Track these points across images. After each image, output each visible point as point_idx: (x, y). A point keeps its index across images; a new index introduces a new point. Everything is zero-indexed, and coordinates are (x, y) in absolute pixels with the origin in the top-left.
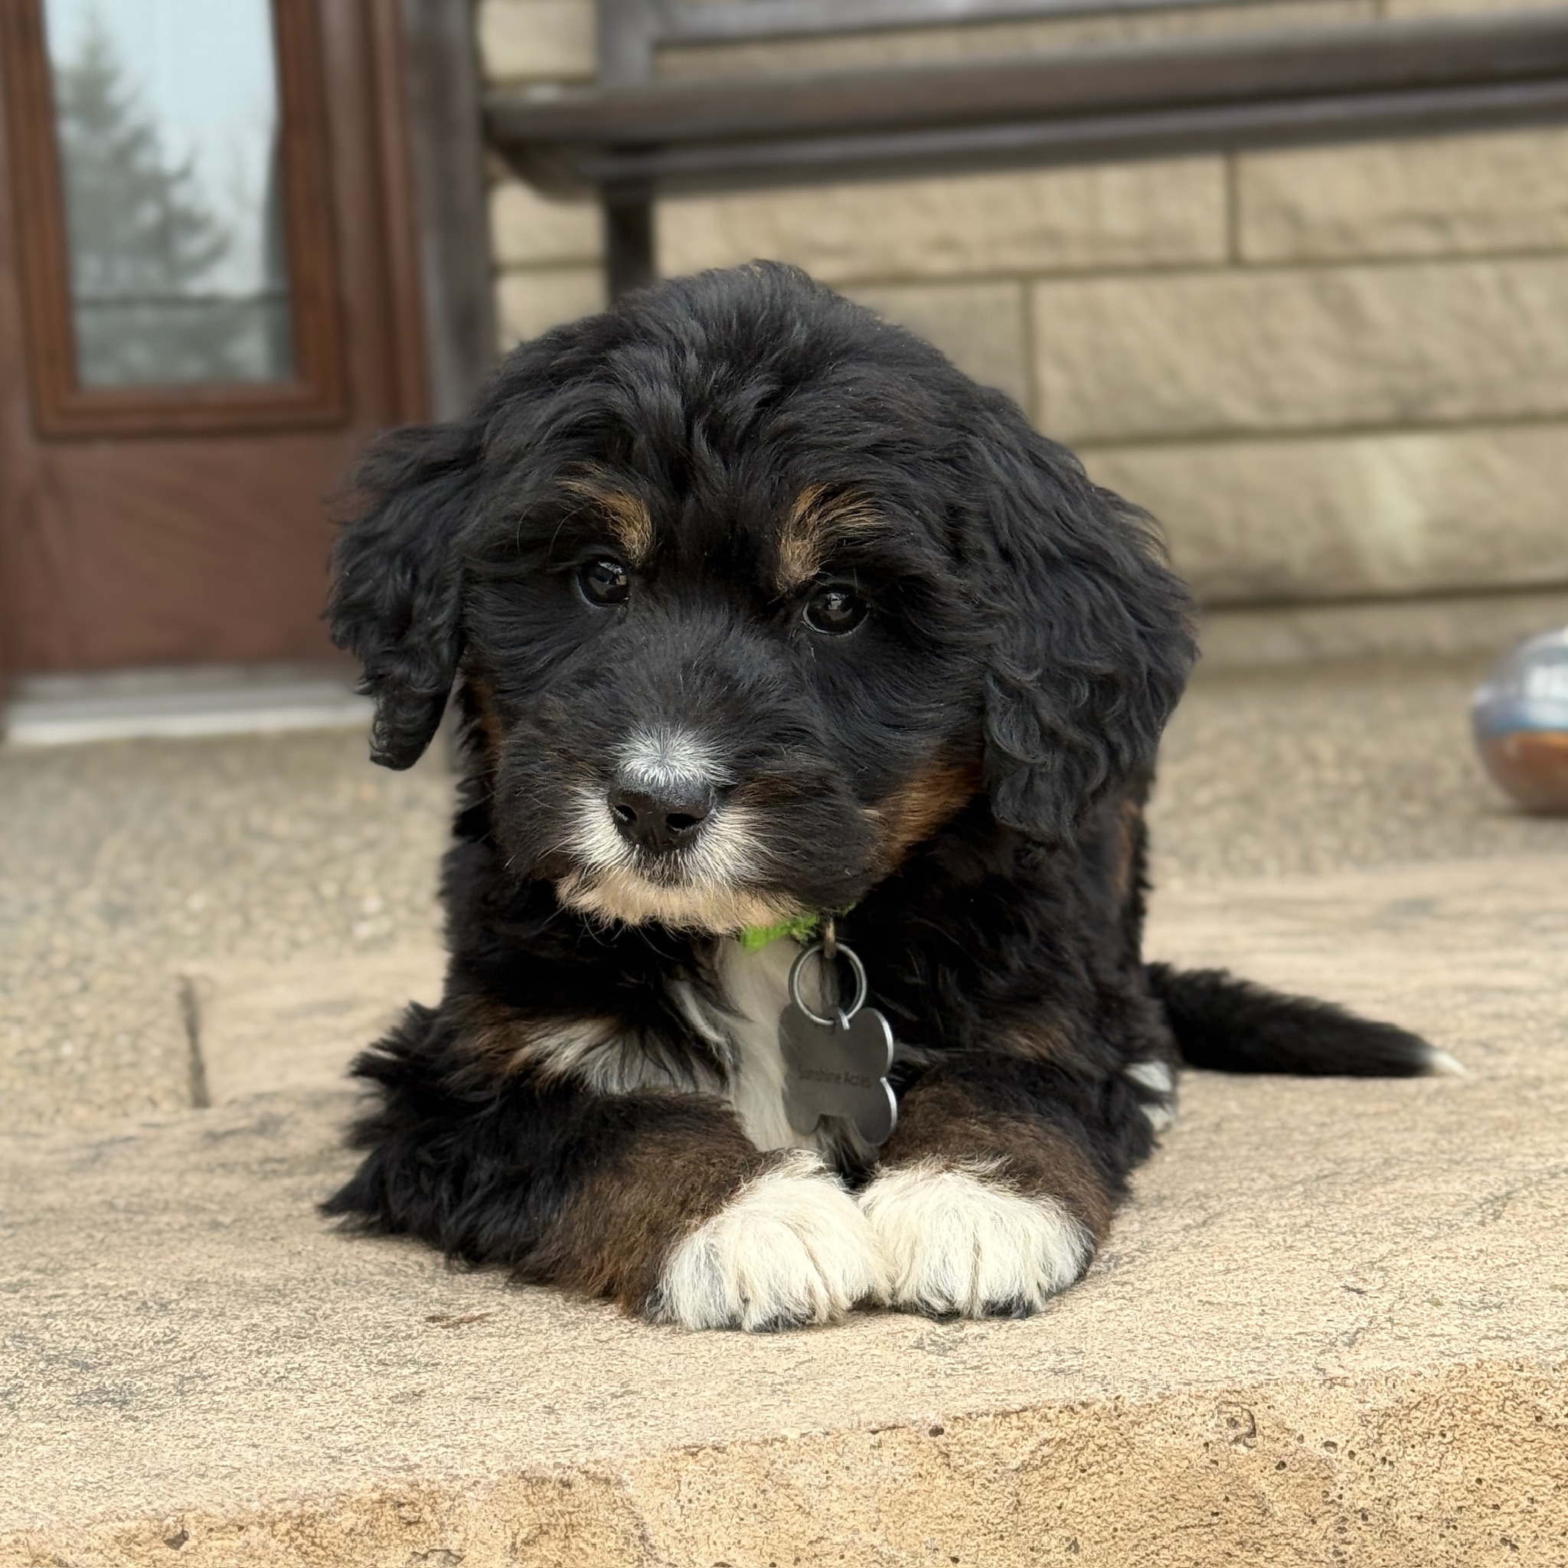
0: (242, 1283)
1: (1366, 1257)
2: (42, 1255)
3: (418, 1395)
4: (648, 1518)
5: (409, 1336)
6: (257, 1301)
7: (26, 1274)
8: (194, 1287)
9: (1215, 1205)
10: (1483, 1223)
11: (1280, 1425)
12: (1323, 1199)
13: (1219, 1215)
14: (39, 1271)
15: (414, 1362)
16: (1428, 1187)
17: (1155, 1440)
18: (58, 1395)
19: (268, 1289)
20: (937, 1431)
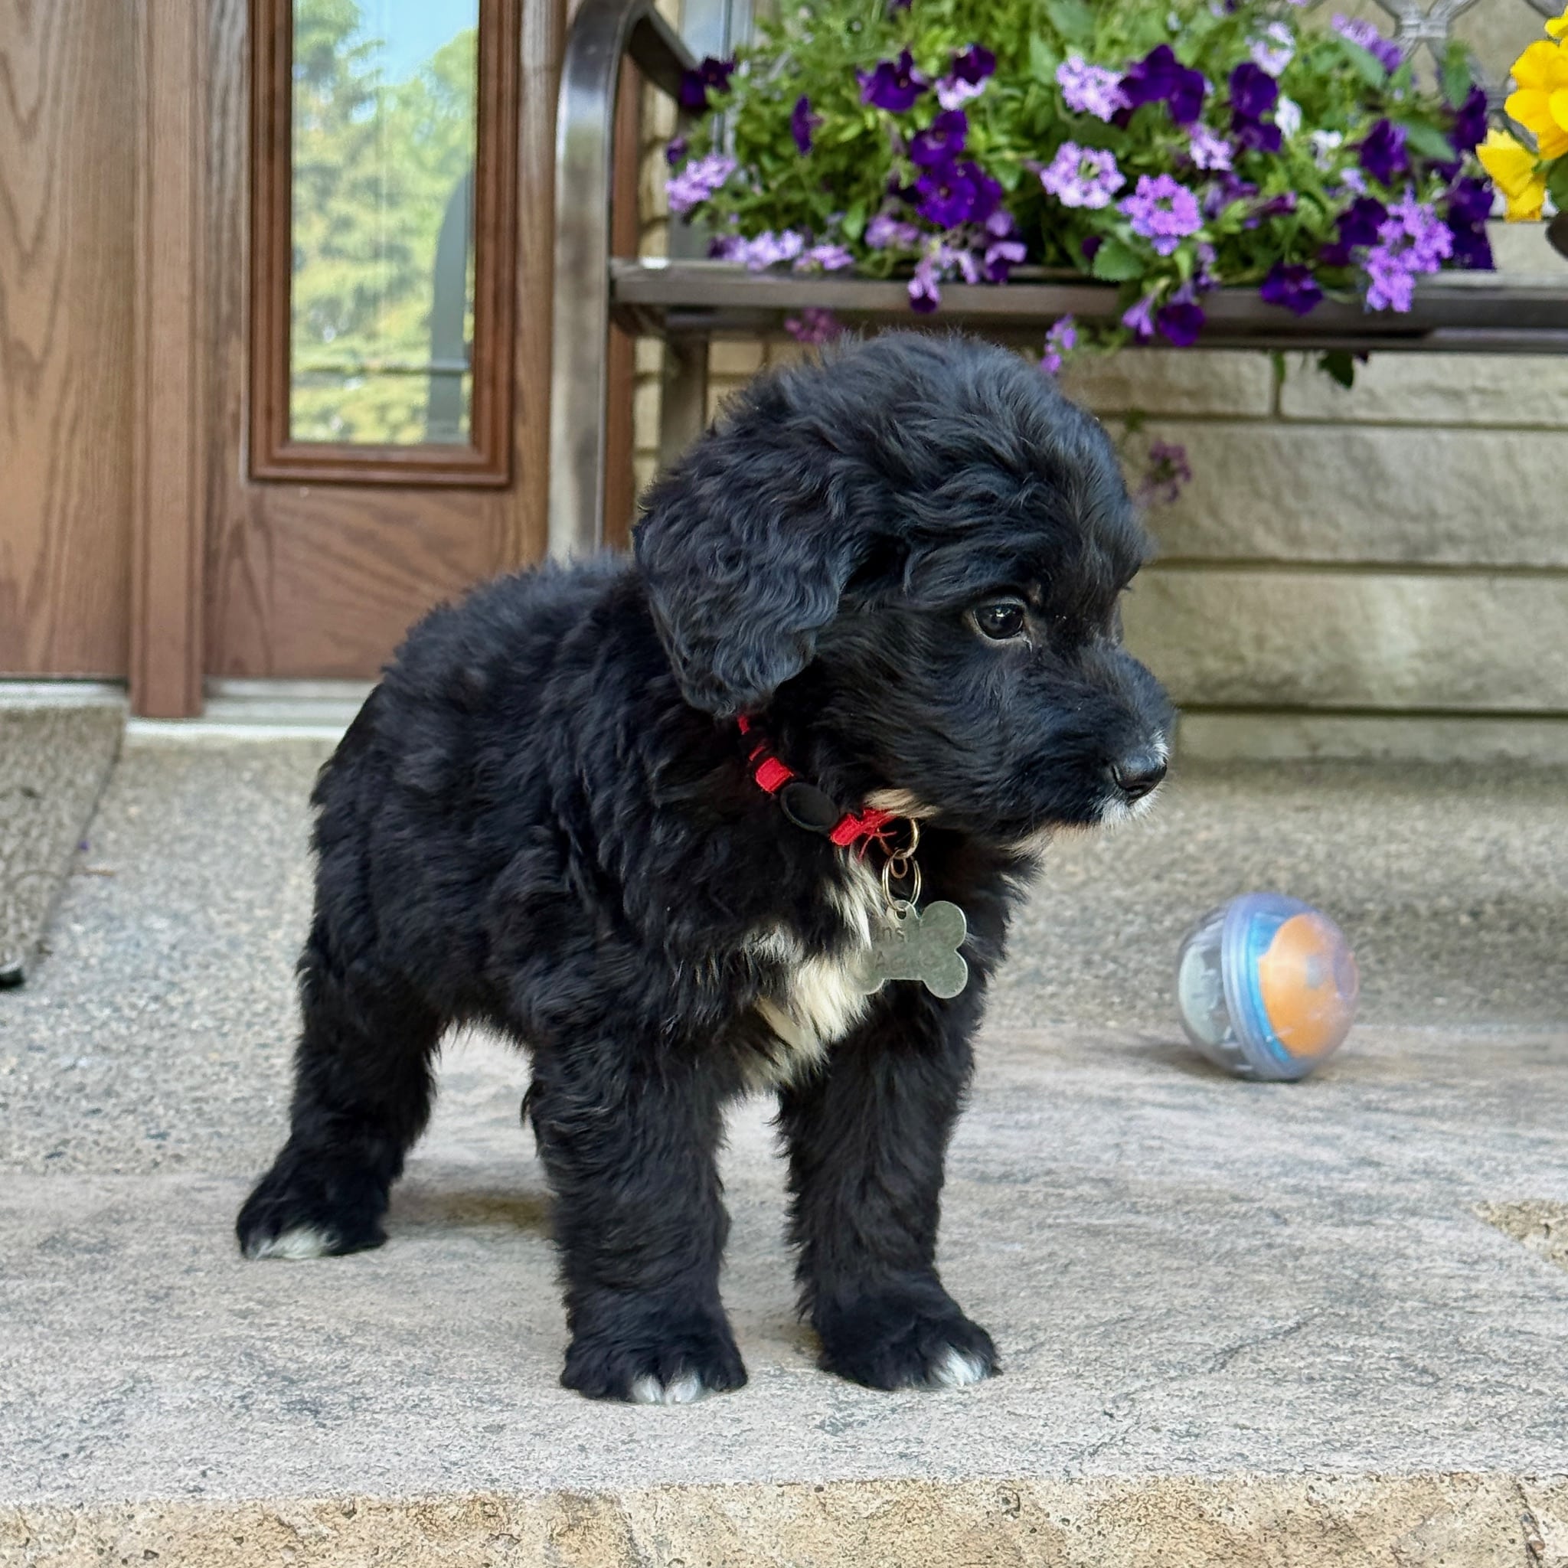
0: (392, 1327)
1: (1125, 1390)
2: (260, 1289)
3: (502, 1428)
4: (635, 1527)
5: (498, 1382)
6: (402, 1342)
7: (251, 1304)
8: (360, 1327)
9: (1041, 1337)
10: (1211, 1370)
11: (1035, 1505)
12: (1114, 1338)
13: (1042, 1344)
14: (260, 1302)
15: (500, 1401)
16: (1187, 1338)
17: (955, 1507)
18: (275, 1402)
19: (410, 1333)
20: (820, 1489)
